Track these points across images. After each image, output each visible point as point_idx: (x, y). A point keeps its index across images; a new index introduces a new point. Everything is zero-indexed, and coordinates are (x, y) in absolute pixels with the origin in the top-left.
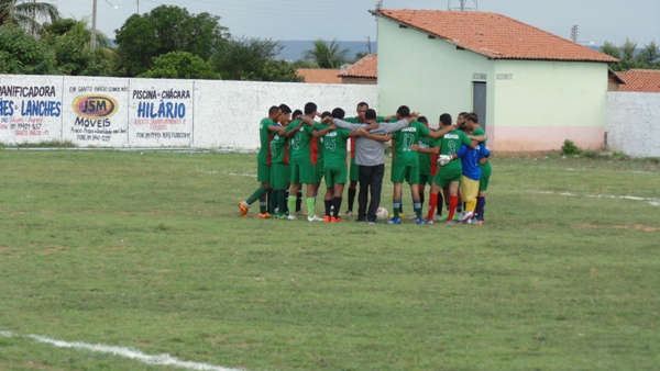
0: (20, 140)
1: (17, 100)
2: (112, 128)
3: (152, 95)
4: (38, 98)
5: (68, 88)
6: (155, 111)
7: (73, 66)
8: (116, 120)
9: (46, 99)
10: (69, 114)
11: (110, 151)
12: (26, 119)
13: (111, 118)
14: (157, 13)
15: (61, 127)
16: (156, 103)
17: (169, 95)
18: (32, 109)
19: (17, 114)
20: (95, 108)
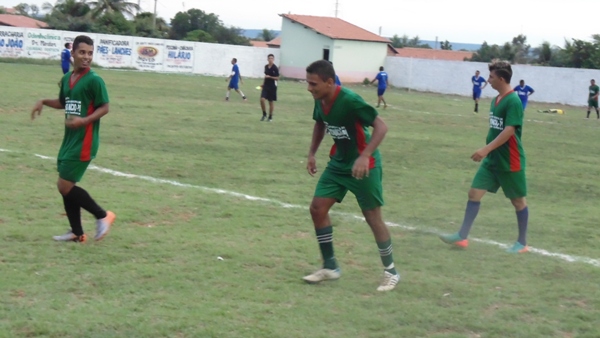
0: (111, 65)
1: (110, 47)
2: (155, 62)
3: (175, 48)
4: (121, 47)
5: (135, 42)
6: (177, 55)
7: (144, 33)
8: (158, 58)
9: (124, 47)
10: (135, 54)
11: (154, 73)
12: (114, 56)
13: (155, 57)
14: (190, 12)
15: (131, 60)
16: (177, 52)
17: (183, 48)
18: (118, 51)
19: (110, 53)
20: (147, 53)
